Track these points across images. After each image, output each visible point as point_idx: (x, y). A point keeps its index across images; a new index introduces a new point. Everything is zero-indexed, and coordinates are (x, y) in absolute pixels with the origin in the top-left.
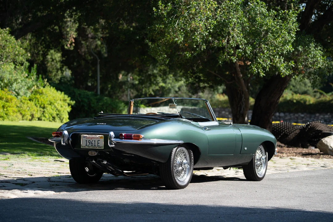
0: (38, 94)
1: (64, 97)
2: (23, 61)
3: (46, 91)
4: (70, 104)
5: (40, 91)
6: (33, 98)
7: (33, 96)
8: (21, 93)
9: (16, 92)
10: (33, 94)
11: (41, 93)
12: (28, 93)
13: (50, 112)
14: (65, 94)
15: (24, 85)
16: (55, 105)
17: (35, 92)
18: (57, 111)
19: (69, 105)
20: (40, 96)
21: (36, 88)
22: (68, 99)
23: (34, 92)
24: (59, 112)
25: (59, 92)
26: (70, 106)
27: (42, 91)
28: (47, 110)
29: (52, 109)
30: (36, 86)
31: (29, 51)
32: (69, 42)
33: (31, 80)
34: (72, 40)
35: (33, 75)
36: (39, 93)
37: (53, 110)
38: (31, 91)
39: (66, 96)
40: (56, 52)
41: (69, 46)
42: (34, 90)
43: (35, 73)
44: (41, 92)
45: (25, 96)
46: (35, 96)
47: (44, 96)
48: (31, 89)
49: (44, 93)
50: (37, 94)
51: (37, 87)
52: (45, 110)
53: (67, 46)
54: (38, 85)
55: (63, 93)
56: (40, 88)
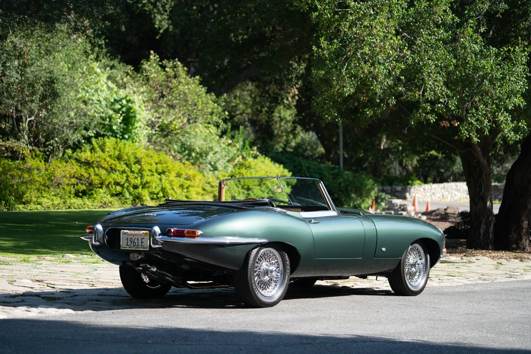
0: (244, 168)
1: (283, 172)
2: (219, 122)
3: (256, 164)
4: (290, 183)
5: (247, 163)
6: (237, 173)
7: (237, 170)
8: (220, 167)
9: (212, 166)
10: (236, 168)
11: (248, 167)
12: (229, 167)
13: (257, 195)
14: (285, 167)
15: (224, 155)
16: (267, 185)
17: (240, 165)
18: (270, 193)
19: (288, 184)
20: (246, 171)
21: (241, 160)
22: (289, 174)
23: (238, 165)
24: (273, 194)
25: (277, 165)
26: (290, 186)
27: (249, 163)
28: (253, 192)
29: (261, 190)
30: (241, 157)
31: (250, 107)
32: (291, 94)
33: (235, 148)
34: (294, 92)
35: (237, 142)
36: (245, 166)
37: (263, 192)
38: (234, 164)
39: (286, 171)
40: (285, 109)
41: (290, 99)
42: (238, 162)
43: (240, 138)
44: (248, 165)
45: (225, 170)
46: (239, 171)
47: (252, 171)
48: (234, 161)
49: (253, 167)
50: (242, 168)
51: (243, 158)
52: (250, 192)
53: (287, 99)
54: (245, 156)
55: (282, 166)
56: (247, 160)
